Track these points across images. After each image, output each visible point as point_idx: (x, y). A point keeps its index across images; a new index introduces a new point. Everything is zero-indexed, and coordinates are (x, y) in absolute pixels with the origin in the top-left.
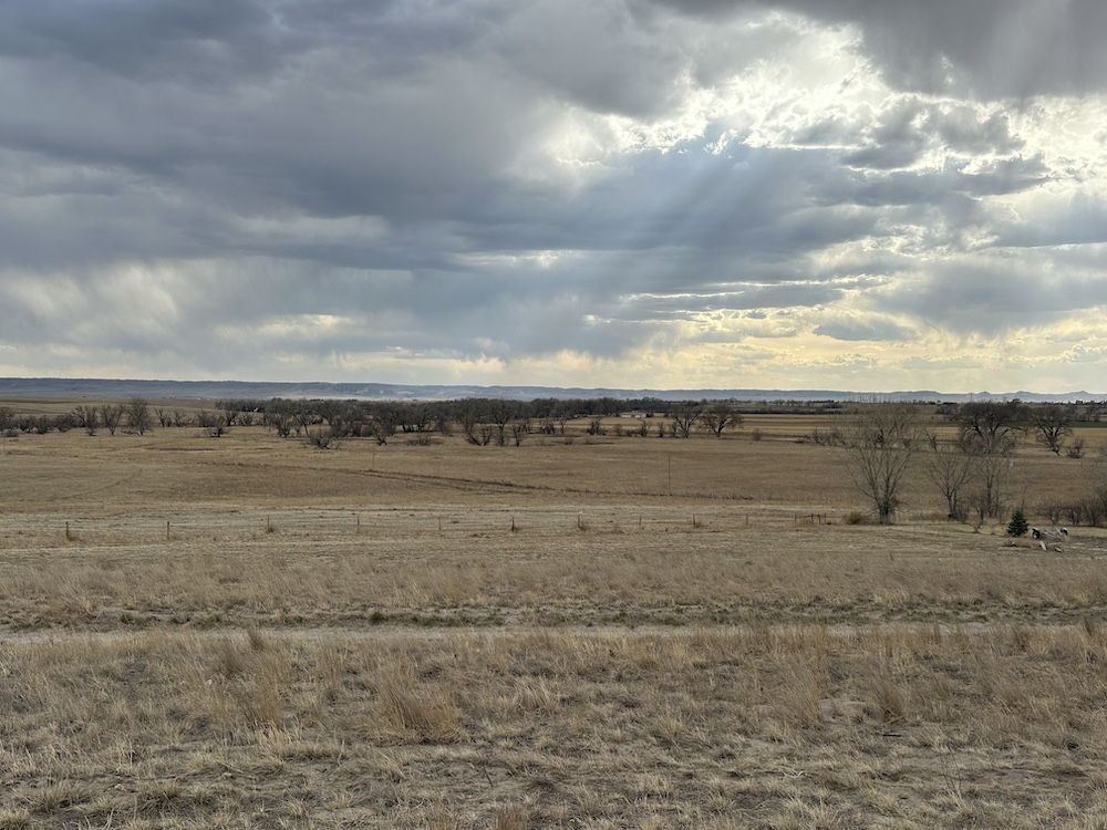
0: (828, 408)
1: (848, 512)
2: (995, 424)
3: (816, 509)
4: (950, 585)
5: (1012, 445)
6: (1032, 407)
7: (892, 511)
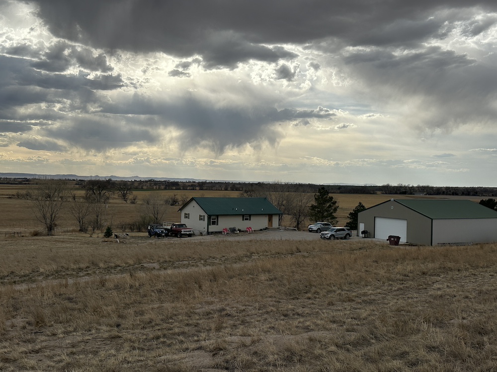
0: (24, 181)
1: (32, 230)
2: (101, 189)
3: (17, 230)
4: (76, 261)
5: (108, 198)
6: (116, 182)
7: (54, 229)
